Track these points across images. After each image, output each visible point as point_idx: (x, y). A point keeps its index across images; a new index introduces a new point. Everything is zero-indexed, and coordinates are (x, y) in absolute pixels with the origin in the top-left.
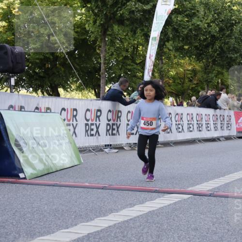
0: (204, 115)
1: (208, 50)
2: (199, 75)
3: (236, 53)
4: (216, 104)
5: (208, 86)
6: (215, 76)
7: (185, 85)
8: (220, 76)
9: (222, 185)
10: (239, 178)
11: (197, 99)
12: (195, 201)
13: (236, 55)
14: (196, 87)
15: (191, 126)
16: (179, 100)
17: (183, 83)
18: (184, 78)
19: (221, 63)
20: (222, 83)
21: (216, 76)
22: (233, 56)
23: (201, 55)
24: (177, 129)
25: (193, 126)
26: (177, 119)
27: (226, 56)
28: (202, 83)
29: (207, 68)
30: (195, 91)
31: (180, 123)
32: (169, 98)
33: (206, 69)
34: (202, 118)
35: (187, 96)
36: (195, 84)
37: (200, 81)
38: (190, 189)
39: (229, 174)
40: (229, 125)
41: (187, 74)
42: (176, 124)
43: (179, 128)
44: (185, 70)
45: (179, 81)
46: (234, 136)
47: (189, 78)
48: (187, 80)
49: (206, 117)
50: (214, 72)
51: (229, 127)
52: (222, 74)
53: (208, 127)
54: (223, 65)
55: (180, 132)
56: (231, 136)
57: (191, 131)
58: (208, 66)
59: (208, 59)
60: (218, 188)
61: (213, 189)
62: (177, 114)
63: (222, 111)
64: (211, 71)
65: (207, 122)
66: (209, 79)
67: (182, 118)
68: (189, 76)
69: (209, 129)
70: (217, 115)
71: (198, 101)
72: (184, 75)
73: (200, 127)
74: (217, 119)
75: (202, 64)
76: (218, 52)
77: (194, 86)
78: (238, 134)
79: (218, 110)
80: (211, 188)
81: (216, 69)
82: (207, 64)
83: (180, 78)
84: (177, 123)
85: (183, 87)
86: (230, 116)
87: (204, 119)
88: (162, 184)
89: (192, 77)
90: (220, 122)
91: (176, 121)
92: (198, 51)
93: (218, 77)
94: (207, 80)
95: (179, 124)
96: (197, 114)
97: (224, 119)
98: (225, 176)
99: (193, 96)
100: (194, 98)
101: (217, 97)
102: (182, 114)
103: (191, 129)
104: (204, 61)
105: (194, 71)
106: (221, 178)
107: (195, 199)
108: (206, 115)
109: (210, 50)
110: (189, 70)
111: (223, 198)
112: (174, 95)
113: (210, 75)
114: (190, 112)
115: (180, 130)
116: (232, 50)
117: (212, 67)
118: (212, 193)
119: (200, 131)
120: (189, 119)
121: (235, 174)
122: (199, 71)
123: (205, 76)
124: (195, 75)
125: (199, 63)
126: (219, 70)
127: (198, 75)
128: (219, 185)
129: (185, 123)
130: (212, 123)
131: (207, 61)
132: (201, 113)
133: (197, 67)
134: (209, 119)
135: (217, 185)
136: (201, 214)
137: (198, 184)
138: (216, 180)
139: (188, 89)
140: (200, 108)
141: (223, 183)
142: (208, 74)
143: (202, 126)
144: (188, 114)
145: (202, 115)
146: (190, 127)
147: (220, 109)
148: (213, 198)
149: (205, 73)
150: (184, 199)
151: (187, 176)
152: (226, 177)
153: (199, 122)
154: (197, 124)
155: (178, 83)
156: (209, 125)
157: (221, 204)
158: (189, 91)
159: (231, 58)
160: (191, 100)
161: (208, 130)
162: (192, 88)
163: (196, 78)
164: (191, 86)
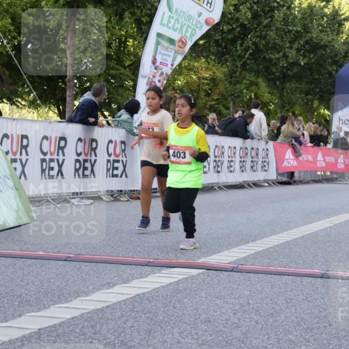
0: (226, 148)
1: (236, 48)
3: (278, 52)
4: (247, 131)
5: (234, 103)
6: (245, 87)
7: (200, 101)
8: (253, 88)
9: (251, 254)
10: (277, 244)
12: (209, 278)
13: (277, 56)
14: (216, 104)
15: (206, 164)
18: (198, 91)
19: (255, 68)
21: (247, 88)
22: (273, 57)
23: (223, 54)
25: (209, 165)
27: (262, 56)
28: (226, 99)
29: (233, 75)
33: (231, 77)
34: (223, 153)
36: (214, 100)
37: (222, 95)
38: (202, 260)
39: (262, 238)
40: (266, 164)
41: (203, 84)
44: (199, 78)
47: (206, 91)
48: (202, 94)
49: (230, 150)
50: (245, 81)
51: (265, 166)
52: (257, 84)
53: (231, 166)
54: (258, 71)
56: (268, 180)
57: (205, 173)
58: (235, 73)
59: (234, 61)
60: (244, 259)
61: (237, 260)
63: (255, 141)
64: (240, 80)
65: (230, 159)
66: (237, 92)
68: (206, 87)
69: (232, 169)
70: (246, 148)
72: (199, 86)
73: (219, 166)
74: (247, 154)
75: (225, 69)
76: (250, 51)
77: (213, 103)
78: (279, 178)
79: (249, 140)
80: (234, 259)
81: (247, 78)
82: (233, 69)
83: (192, 91)
86: (267, 150)
87: (226, 154)
88: (159, 253)
89: (210, 89)
90: (251, 159)
92: (220, 49)
93: (250, 89)
94: (234, 94)
96: (216, 146)
97: (257, 154)
98: (256, 241)
101: (248, 121)
103: (206, 170)
104: (228, 64)
105: (213, 80)
106: (251, 244)
107: (209, 276)
108: (229, 147)
109: (238, 48)
110: (205, 79)
111: (252, 274)
113: (237, 86)
116: (271, 48)
117: (241, 73)
118: (235, 266)
119: (218, 172)
121: (272, 237)
122: (221, 80)
123: (230, 88)
126: (252, 79)
127: (219, 86)
128: (247, 254)
130: (237, 159)
131: (234, 65)
132: (222, 145)
133: (219, 74)
134: (235, 154)
135: (244, 255)
137: (215, 253)
138: (242, 247)
140: (221, 138)
141: (253, 252)
142: (235, 85)
143: (222, 164)
145: (223, 147)
146: (205, 167)
147: (253, 138)
148: (237, 275)
149: (230, 83)
150: (193, 276)
152: (258, 242)
153: (217, 159)
154: (215, 161)
156: (232, 164)
157: (249, 282)
158: (206, 111)
159: (270, 60)
161: (231, 172)
162: (211, 105)
163: (217, 90)
164: (209, 103)
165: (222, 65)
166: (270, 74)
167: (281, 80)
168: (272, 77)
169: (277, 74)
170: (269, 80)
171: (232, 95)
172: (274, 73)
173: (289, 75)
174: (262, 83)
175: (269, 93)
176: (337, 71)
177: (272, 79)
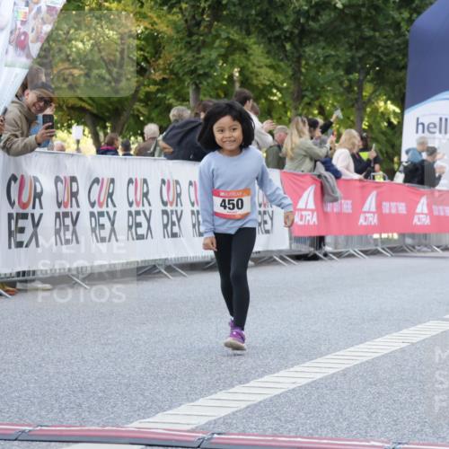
0: (184, 185)
2: (170, 54)
5: (197, 89)
6: (219, 55)
8: (237, 56)
11: (161, 133)
14: (158, 91)
15: (141, 219)
16: (106, 134)
19: (240, 14)
20: (245, 82)
21: (225, 57)
24: (93, 230)
25: (148, 221)
26: (94, 197)
28: (181, 81)
29: (195, 29)
30: (157, 106)
31: (104, 209)
32: (70, 126)
33: (191, 34)
34: (179, 195)
35: (131, 121)
36: (155, 83)
37: (172, 72)
38: (134, 426)
39: (261, 376)
40: (267, 218)
42: (92, 214)
46: (280, 251)
47: (137, 63)
49: (192, 189)
50: (217, 43)
51: (265, 222)
52: (244, 49)
54: (247, 22)
55: (103, 240)
56: (272, 251)
57: (140, 237)
58: (198, 24)
60: (224, 420)
61: (209, 423)
62: (96, 181)
64: (209, 40)
66: (202, 67)
67: (110, 195)
71: (164, 139)
73: (173, 224)
75: (177, 18)
77: (153, 88)
78: (294, 246)
80: (203, 421)
81: (224, 35)
82: (194, 17)
84: (96, 209)
87: (184, 198)
88: (43, 413)
89: (145, 59)
91: (93, 205)
93: (230, 58)
94: (196, 69)
95: (101, 214)
96: (163, 182)
98: (248, 381)
99: (150, 120)
100: (151, 129)
102: (112, 181)
103: (142, 231)
104: (184, 5)
106: (238, 388)
112: (88, 118)
113: (204, 53)
115: (105, 233)
117: (210, 26)
118: (206, 436)
119: (174, 235)
120: (132, 198)
121: (282, 373)
123: (188, 57)
124: (157, 52)
125: (170, 11)
126: (236, 37)
127: (165, 53)
128: (229, 411)
131: (195, 7)
132: (175, 178)
133: (164, 28)
135: (223, 413)
137: (163, 410)
138: (220, 395)
139: (135, 97)
141: (243, 405)
142: (198, 51)
143: (179, 220)
144: (130, 181)
145: (177, 182)
146: (139, 225)
149: (189, 46)
151: (128, 386)
152: (252, 383)
153: (169, 208)
154: (165, 212)
158: (138, 106)
160: (142, 134)
162: (148, 94)
163: (161, 62)
164: (144, 90)
165: (171, 8)
166: (272, 29)
167: (296, 41)
168: (277, 33)
169: (286, 28)
170: (270, 40)
171: (193, 72)
172: (280, 26)
173: (312, 31)
174: (255, 47)
175: (271, 67)
176: (410, 21)
177: (278, 38)
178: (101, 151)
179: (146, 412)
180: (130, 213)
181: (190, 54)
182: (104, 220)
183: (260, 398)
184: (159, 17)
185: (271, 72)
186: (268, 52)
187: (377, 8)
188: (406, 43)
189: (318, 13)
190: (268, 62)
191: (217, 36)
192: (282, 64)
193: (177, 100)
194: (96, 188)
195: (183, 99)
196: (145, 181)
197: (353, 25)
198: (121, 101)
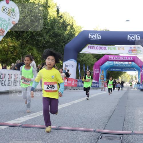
1: (24, 34)
3: (41, 37)
5: (23, 57)
7: (8, 55)
8: (31, 51)
9: (29, 120)
10: (39, 115)
12: (10, 130)
13: (41, 39)
14: (15, 57)
15: (10, 82)
17: (7, 54)
18: (8, 51)
19: (32, 43)
20: (32, 55)
21: (28, 51)
22: (39, 39)
23: (19, 36)
24: (1, 84)
26: (1, 77)
27: (35, 38)
28: (20, 55)
30: (14, 60)
33: (22, 46)
34: (18, 77)
35: (10, 63)
37: (18, 53)
38: (7, 122)
39: (33, 113)
41: (10, 48)
42: (1, 81)
43: (3, 83)
45: (4, 53)
47: (11, 51)
48: (9, 53)
52: (32, 49)
55: (3, 86)
58: (23, 44)
59: (23, 39)
60: (25, 122)
62: (2, 74)
64: (25, 47)
66: (24, 52)
67: (5, 77)
68: (11, 50)
72: (8, 49)
75: (19, 43)
76: (30, 36)
77: (14, 56)
80: (21, 122)
81: (29, 47)
82: (22, 43)
83: (5, 51)
85: (7, 57)
89: (13, 51)
91: (1, 79)
92: (17, 34)
94: (23, 53)
95: (3, 81)
96: (15, 75)
99: (13, 62)
102: (5, 74)
103: (10, 84)
104: (21, 40)
105: (14, 47)
106: (28, 116)
107: (10, 129)
109: (25, 34)
110: (11, 46)
111: (28, 128)
113: (24, 50)
114: (10, 73)
115: (3, 84)
116: (38, 35)
117: (26, 45)
118: (21, 125)
119: (15, 85)
120: (9, 78)
121: (37, 113)
122: (17, 47)
123: (21, 51)
124: (15, 49)
126: (31, 47)
128: (26, 120)
129: (7, 80)
131: (23, 41)
132: (17, 74)
133: (16, 45)
135: (25, 120)
136: (13, 138)
137: (13, 119)
138: (24, 117)
139: (10, 58)
141: (29, 119)
142: (23, 49)
143: (17, 82)
144: (9, 74)
148: (22, 128)
149: (21, 48)
150: (3, 129)
151: (6, 114)
152: (31, 115)
153: (15, 80)
155: (4, 54)
157: (26, 132)
158: (11, 60)
162: (13, 58)
163: (16, 51)
164: (12, 57)
165: (18, 41)
166: (38, 46)
167: (42, 48)
168: (39, 47)
169: (41, 46)
170: (37, 48)
171: (22, 53)
172: (40, 45)
173: (46, 46)
174: (34, 49)
175: (37, 53)
176: (65, 45)
177: (39, 48)
178: (3, 68)
179: (10, 120)
180: (8, 81)
181: (21, 50)
182: (3, 82)
183: (32, 118)
184: (16, 43)
185: (37, 54)
186: (37, 50)
187: (58, 43)
188: (64, 49)
189: (47, 43)
190: (37, 52)
191: (27, 47)
192: (40, 53)
193: (19, 59)
194: (2, 75)
195: (20, 59)
196: (11, 74)
197: (53, 46)
198: (8, 59)
